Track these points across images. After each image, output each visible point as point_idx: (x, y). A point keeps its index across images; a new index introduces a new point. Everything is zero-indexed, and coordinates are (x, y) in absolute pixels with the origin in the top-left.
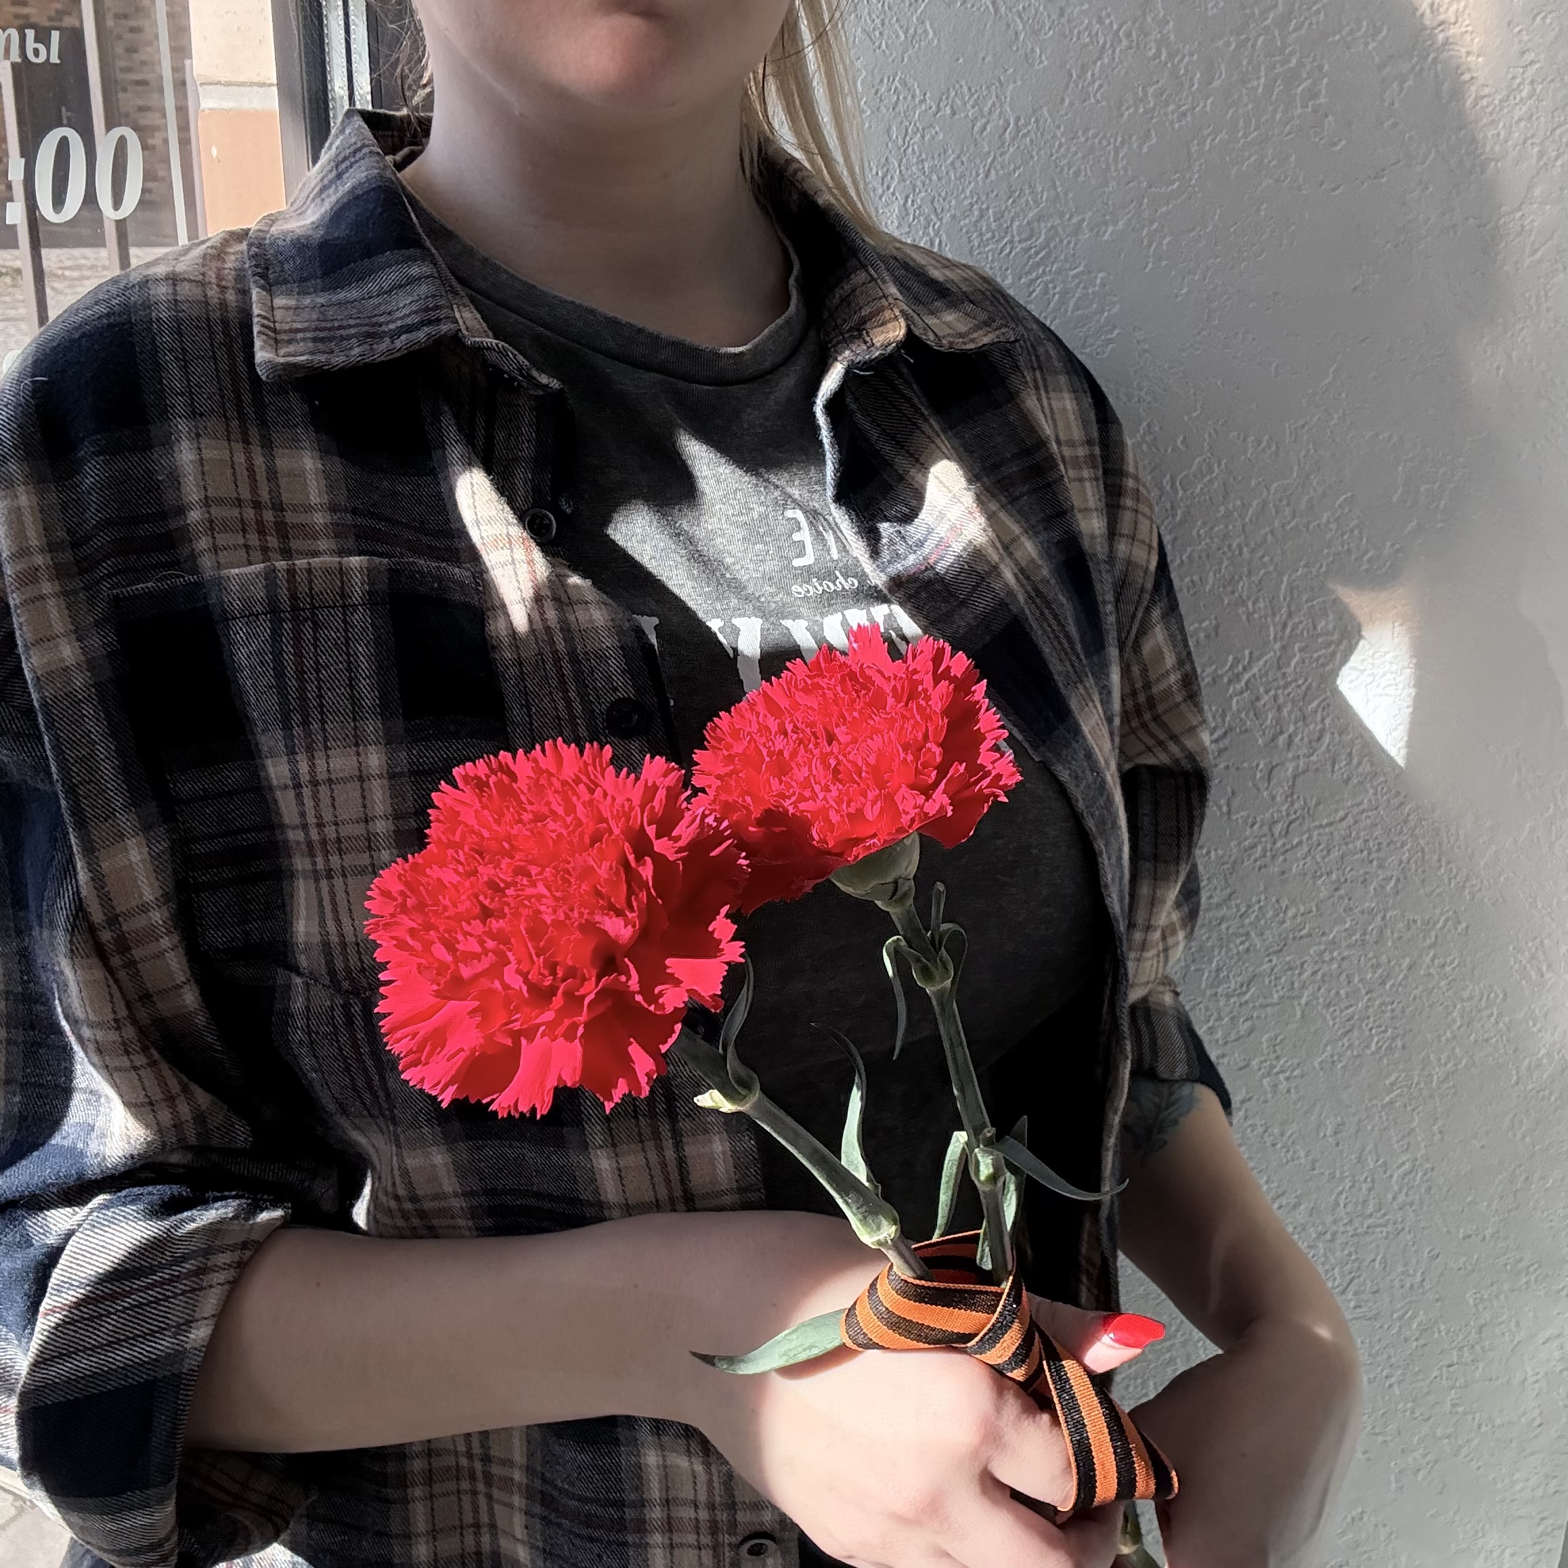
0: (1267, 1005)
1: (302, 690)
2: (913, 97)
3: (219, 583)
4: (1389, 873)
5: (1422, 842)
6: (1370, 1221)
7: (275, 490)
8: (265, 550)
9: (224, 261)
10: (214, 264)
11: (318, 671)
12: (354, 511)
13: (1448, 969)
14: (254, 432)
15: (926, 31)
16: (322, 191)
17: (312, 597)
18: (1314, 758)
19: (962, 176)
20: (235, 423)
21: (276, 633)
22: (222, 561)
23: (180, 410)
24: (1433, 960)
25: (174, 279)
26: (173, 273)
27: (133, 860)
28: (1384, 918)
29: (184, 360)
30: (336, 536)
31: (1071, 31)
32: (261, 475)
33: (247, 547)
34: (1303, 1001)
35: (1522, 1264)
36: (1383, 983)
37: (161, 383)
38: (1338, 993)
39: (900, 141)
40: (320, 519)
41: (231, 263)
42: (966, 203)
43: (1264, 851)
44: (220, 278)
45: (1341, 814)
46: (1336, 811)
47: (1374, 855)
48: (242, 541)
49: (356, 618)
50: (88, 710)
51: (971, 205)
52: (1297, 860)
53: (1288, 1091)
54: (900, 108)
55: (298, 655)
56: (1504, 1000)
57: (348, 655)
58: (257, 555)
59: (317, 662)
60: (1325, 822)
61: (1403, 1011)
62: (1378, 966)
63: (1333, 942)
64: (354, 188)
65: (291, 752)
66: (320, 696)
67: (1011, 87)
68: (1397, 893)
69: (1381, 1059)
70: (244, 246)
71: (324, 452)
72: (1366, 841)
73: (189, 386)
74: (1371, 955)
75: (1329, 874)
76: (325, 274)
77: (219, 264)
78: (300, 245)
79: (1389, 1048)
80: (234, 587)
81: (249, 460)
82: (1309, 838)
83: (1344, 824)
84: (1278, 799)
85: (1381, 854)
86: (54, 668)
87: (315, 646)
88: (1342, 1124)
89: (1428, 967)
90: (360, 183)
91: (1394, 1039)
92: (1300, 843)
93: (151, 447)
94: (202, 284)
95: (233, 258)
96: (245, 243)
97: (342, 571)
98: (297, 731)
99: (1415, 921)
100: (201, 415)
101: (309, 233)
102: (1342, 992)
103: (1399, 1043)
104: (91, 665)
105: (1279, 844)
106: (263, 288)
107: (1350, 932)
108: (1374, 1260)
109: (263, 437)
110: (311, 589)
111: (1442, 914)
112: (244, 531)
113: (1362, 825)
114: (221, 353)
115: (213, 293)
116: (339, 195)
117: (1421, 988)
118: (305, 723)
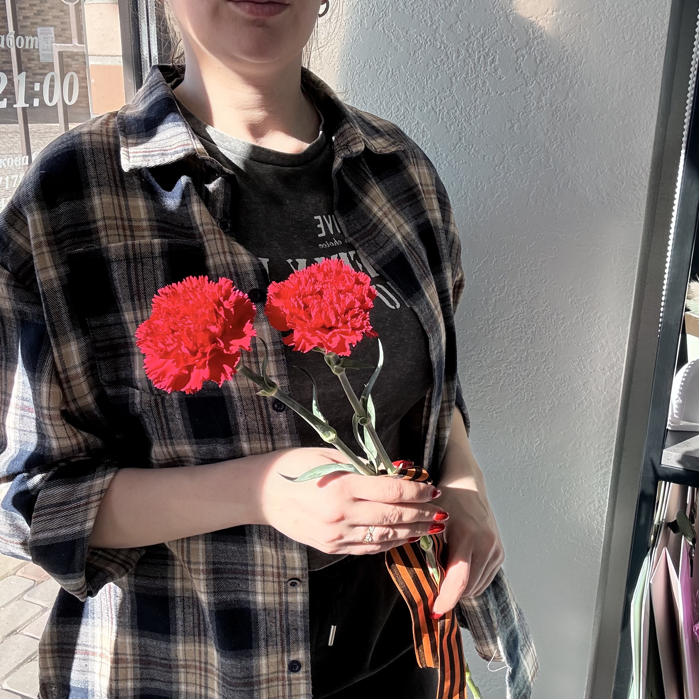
0: (489, 386)
1: (138, 287)
2: (356, 62)
3: (107, 249)
4: (529, 336)
5: (540, 324)
6: (526, 464)
7: (128, 213)
8: (125, 236)
9: (108, 125)
10: (105, 127)
11: (143, 281)
12: (158, 221)
13: (550, 370)
14: (121, 192)
15: (359, 38)
16: (145, 98)
17: (141, 254)
18: (502, 296)
19: (374, 89)
20: (114, 188)
21: (128, 267)
22: (110, 240)
23: (94, 184)
24: (545, 367)
25: (90, 133)
26: (90, 131)
27: (73, 349)
28: (527, 352)
29: (95, 165)
30: (151, 230)
31: (410, 39)
32: (123, 208)
33: (119, 235)
34: (501, 384)
35: (580, 476)
36: (528, 376)
37: (86, 174)
38: (513, 380)
39: (351, 77)
40: (145, 224)
41: (111, 126)
42: (375, 99)
43: (486, 330)
44: (107, 132)
45: (512, 315)
46: (510, 314)
47: (523, 330)
48: (117, 233)
49: (157, 261)
50: (59, 295)
51: (377, 100)
52: (497, 333)
53: (497, 418)
54: (351, 65)
55: (137, 275)
56: (570, 379)
57: (154, 275)
58: (122, 238)
59: (143, 278)
60: (506, 318)
61: (535, 386)
62: (526, 370)
63: (510, 362)
64: (157, 98)
65: (134, 309)
66: (145, 290)
67: (390, 58)
68: (532, 343)
69: (528, 404)
70: (116, 119)
71: (146, 198)
72: (520, 325)
73: (97, 175)
74: (523, 366)
75: (508, 337)
76: (147, 131)
77: (107, 126)
78: (137, 120)
79: (531, 399)
80: (113, 250)
81: (119, 202)
82: (501, 325)
83: (513, 319)
84: (490, 311)
85: (526, 330)
86: (47, 279)
87: (142, 272)
88: (516, 428)
89: (543, 369)
90: (159, 96)
91: (532, 396)
92: (498, 326)
93: (83, 198)
94: (101, 135)
95: (112, 124)
96: (117, 117)
97: (151, 245)
98: (136, 302)
99: (538, 353)
100: (102, 185)
101: (140, 115)
102: (514, 380)
103: (534, 397)
104: (60, 279)
105: (491, 327)
106: (123, 136)
107: (516, 358)
108: (528, 478)
109: (123, 193)
110: (141, 251)
111: (547, 350)
112: (118, 229)
113: (519, 319)
114: (108, 162)
115: (105, 138)
116: (151, 100)
117: (541, 377)
118: (139, 299)
